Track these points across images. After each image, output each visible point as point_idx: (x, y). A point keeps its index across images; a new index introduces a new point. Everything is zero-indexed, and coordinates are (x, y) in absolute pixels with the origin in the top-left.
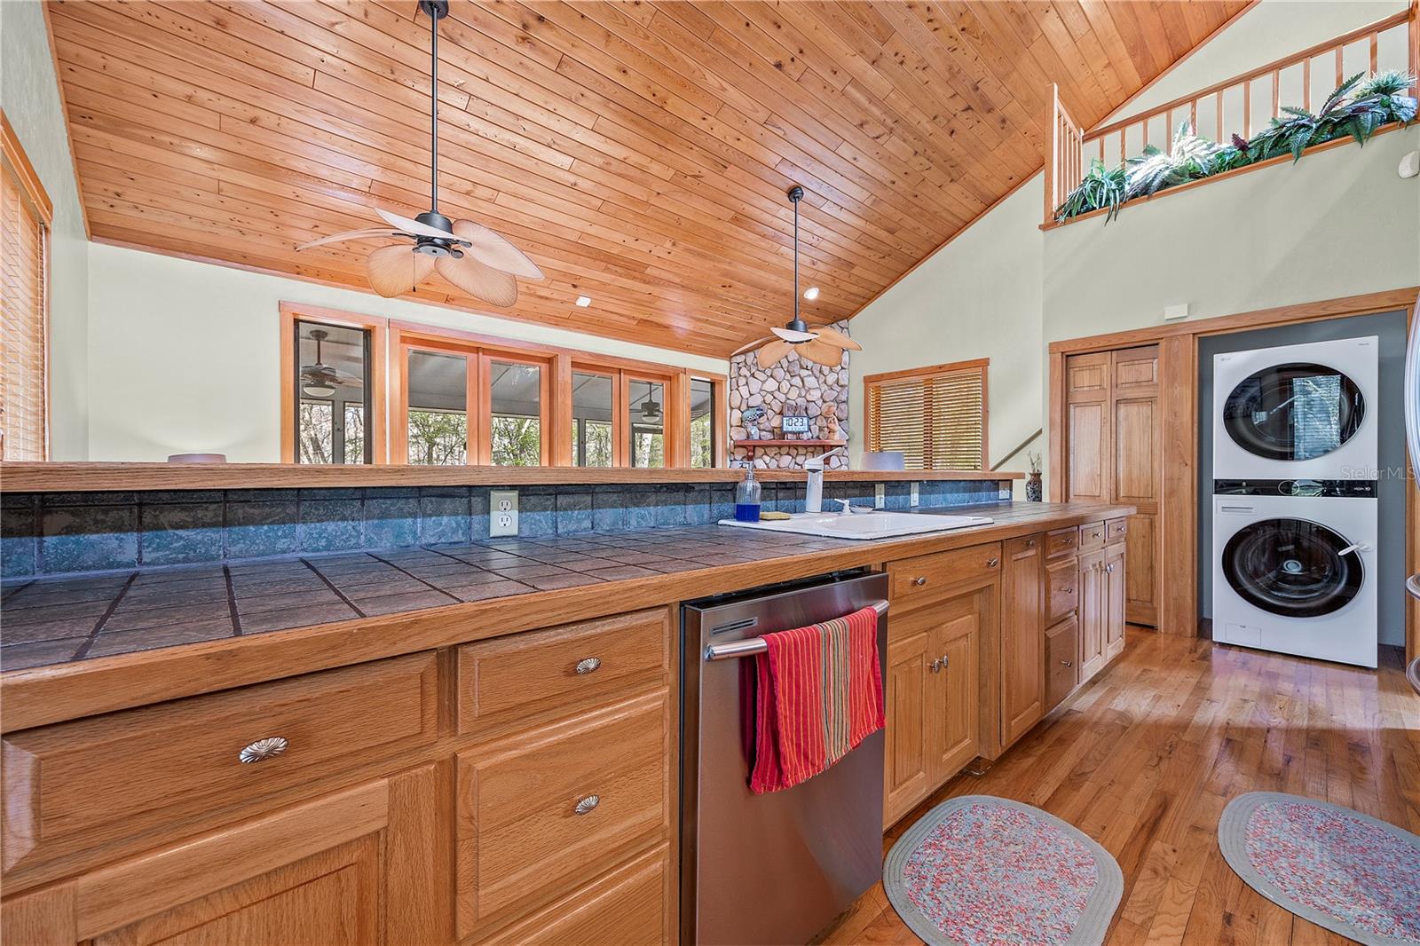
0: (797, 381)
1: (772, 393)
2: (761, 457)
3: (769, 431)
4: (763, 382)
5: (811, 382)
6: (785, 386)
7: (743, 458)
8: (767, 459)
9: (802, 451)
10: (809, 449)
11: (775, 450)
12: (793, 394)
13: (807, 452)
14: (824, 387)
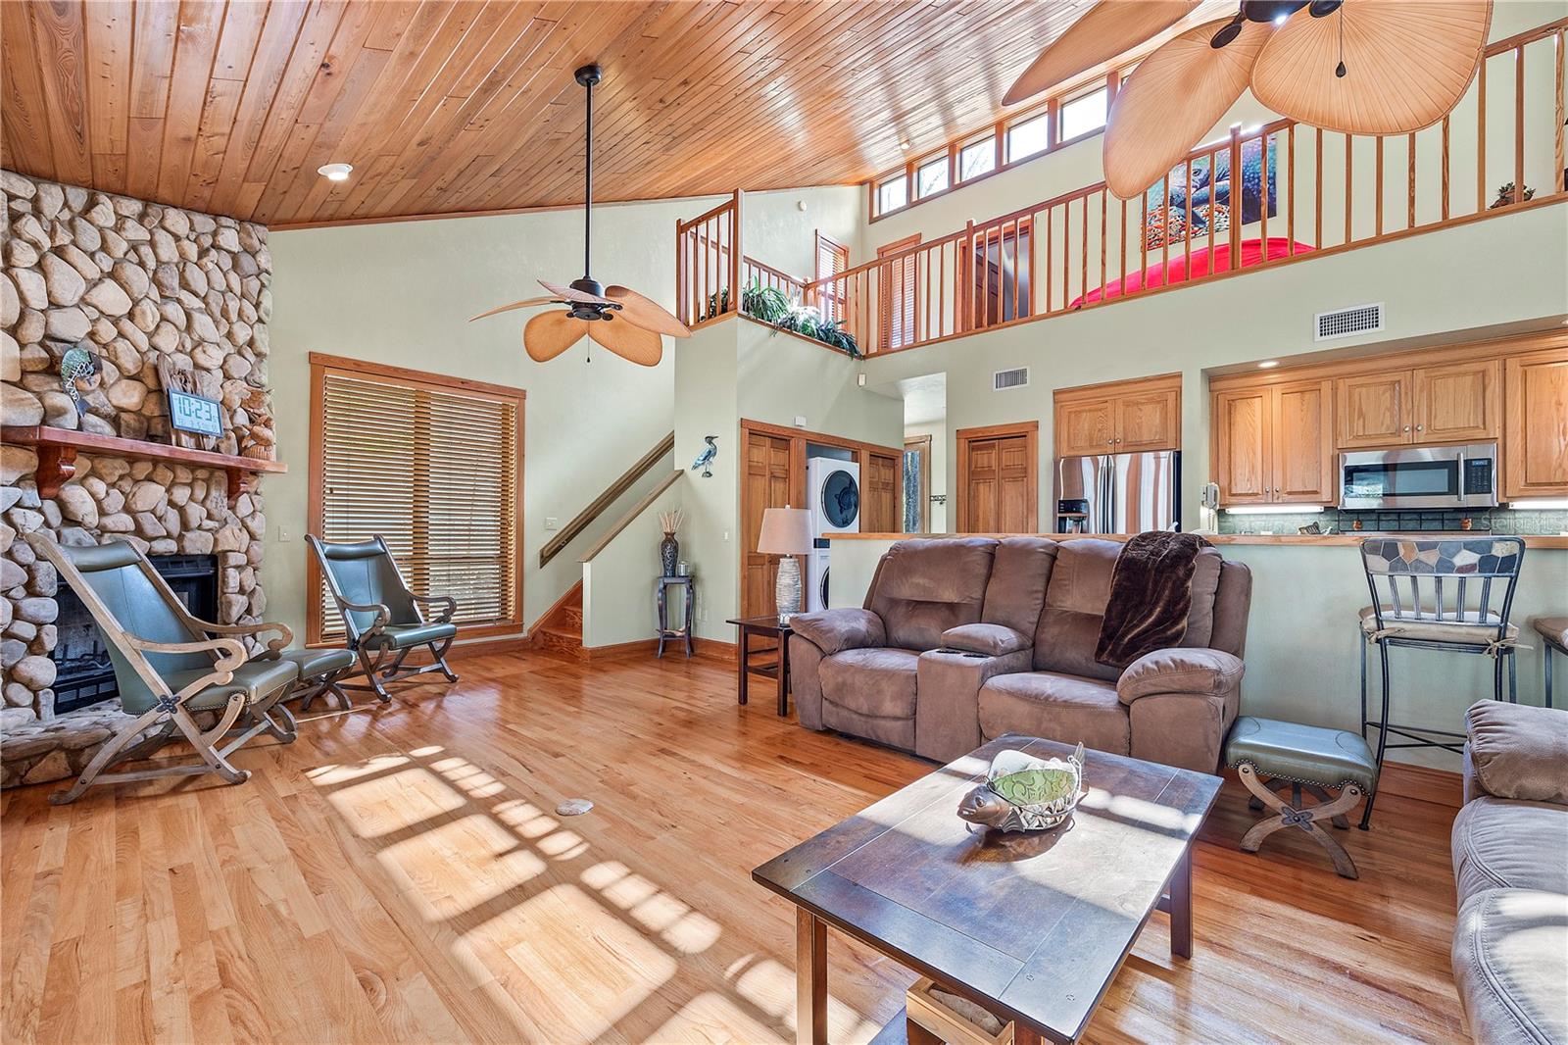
0: (173, 311)
1: (115, 321)
2: (82, 482)
3: (105, 417)
4: (93, 284)
5: (204, 325)
6: (149, 313)
7: (22, 479)
8: (100, 487)
9: (184, 475)
10: (201, 474)
11: (119, 467)
12: (168, 340)
13: (195, 479)
14: (229, 348)
